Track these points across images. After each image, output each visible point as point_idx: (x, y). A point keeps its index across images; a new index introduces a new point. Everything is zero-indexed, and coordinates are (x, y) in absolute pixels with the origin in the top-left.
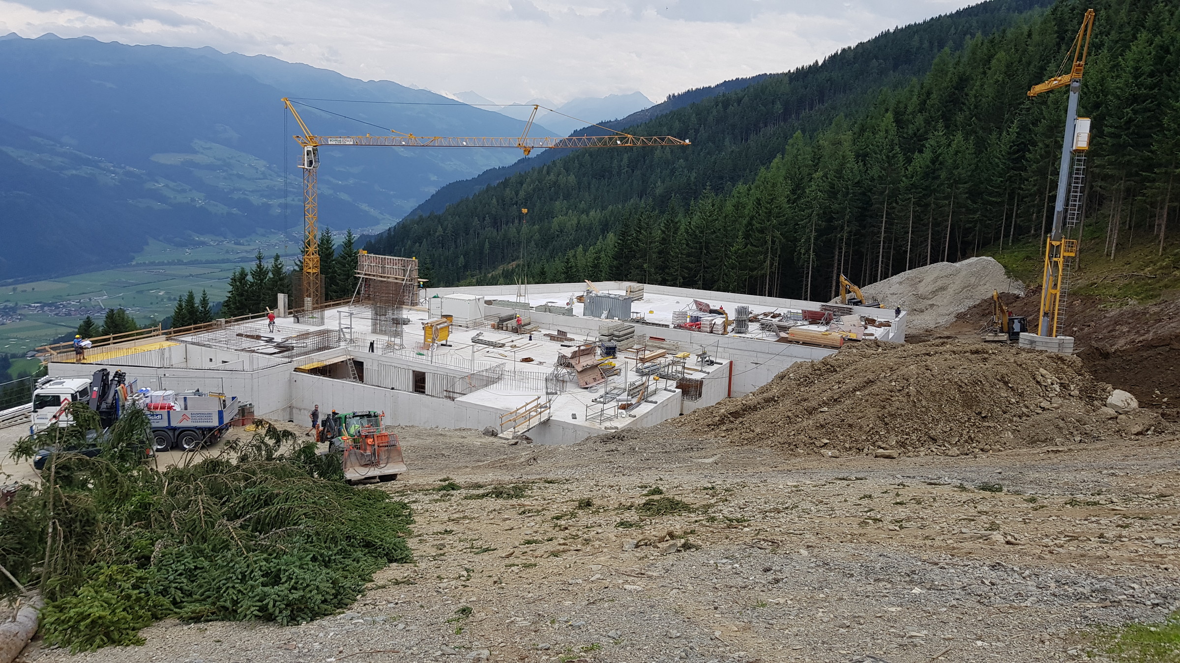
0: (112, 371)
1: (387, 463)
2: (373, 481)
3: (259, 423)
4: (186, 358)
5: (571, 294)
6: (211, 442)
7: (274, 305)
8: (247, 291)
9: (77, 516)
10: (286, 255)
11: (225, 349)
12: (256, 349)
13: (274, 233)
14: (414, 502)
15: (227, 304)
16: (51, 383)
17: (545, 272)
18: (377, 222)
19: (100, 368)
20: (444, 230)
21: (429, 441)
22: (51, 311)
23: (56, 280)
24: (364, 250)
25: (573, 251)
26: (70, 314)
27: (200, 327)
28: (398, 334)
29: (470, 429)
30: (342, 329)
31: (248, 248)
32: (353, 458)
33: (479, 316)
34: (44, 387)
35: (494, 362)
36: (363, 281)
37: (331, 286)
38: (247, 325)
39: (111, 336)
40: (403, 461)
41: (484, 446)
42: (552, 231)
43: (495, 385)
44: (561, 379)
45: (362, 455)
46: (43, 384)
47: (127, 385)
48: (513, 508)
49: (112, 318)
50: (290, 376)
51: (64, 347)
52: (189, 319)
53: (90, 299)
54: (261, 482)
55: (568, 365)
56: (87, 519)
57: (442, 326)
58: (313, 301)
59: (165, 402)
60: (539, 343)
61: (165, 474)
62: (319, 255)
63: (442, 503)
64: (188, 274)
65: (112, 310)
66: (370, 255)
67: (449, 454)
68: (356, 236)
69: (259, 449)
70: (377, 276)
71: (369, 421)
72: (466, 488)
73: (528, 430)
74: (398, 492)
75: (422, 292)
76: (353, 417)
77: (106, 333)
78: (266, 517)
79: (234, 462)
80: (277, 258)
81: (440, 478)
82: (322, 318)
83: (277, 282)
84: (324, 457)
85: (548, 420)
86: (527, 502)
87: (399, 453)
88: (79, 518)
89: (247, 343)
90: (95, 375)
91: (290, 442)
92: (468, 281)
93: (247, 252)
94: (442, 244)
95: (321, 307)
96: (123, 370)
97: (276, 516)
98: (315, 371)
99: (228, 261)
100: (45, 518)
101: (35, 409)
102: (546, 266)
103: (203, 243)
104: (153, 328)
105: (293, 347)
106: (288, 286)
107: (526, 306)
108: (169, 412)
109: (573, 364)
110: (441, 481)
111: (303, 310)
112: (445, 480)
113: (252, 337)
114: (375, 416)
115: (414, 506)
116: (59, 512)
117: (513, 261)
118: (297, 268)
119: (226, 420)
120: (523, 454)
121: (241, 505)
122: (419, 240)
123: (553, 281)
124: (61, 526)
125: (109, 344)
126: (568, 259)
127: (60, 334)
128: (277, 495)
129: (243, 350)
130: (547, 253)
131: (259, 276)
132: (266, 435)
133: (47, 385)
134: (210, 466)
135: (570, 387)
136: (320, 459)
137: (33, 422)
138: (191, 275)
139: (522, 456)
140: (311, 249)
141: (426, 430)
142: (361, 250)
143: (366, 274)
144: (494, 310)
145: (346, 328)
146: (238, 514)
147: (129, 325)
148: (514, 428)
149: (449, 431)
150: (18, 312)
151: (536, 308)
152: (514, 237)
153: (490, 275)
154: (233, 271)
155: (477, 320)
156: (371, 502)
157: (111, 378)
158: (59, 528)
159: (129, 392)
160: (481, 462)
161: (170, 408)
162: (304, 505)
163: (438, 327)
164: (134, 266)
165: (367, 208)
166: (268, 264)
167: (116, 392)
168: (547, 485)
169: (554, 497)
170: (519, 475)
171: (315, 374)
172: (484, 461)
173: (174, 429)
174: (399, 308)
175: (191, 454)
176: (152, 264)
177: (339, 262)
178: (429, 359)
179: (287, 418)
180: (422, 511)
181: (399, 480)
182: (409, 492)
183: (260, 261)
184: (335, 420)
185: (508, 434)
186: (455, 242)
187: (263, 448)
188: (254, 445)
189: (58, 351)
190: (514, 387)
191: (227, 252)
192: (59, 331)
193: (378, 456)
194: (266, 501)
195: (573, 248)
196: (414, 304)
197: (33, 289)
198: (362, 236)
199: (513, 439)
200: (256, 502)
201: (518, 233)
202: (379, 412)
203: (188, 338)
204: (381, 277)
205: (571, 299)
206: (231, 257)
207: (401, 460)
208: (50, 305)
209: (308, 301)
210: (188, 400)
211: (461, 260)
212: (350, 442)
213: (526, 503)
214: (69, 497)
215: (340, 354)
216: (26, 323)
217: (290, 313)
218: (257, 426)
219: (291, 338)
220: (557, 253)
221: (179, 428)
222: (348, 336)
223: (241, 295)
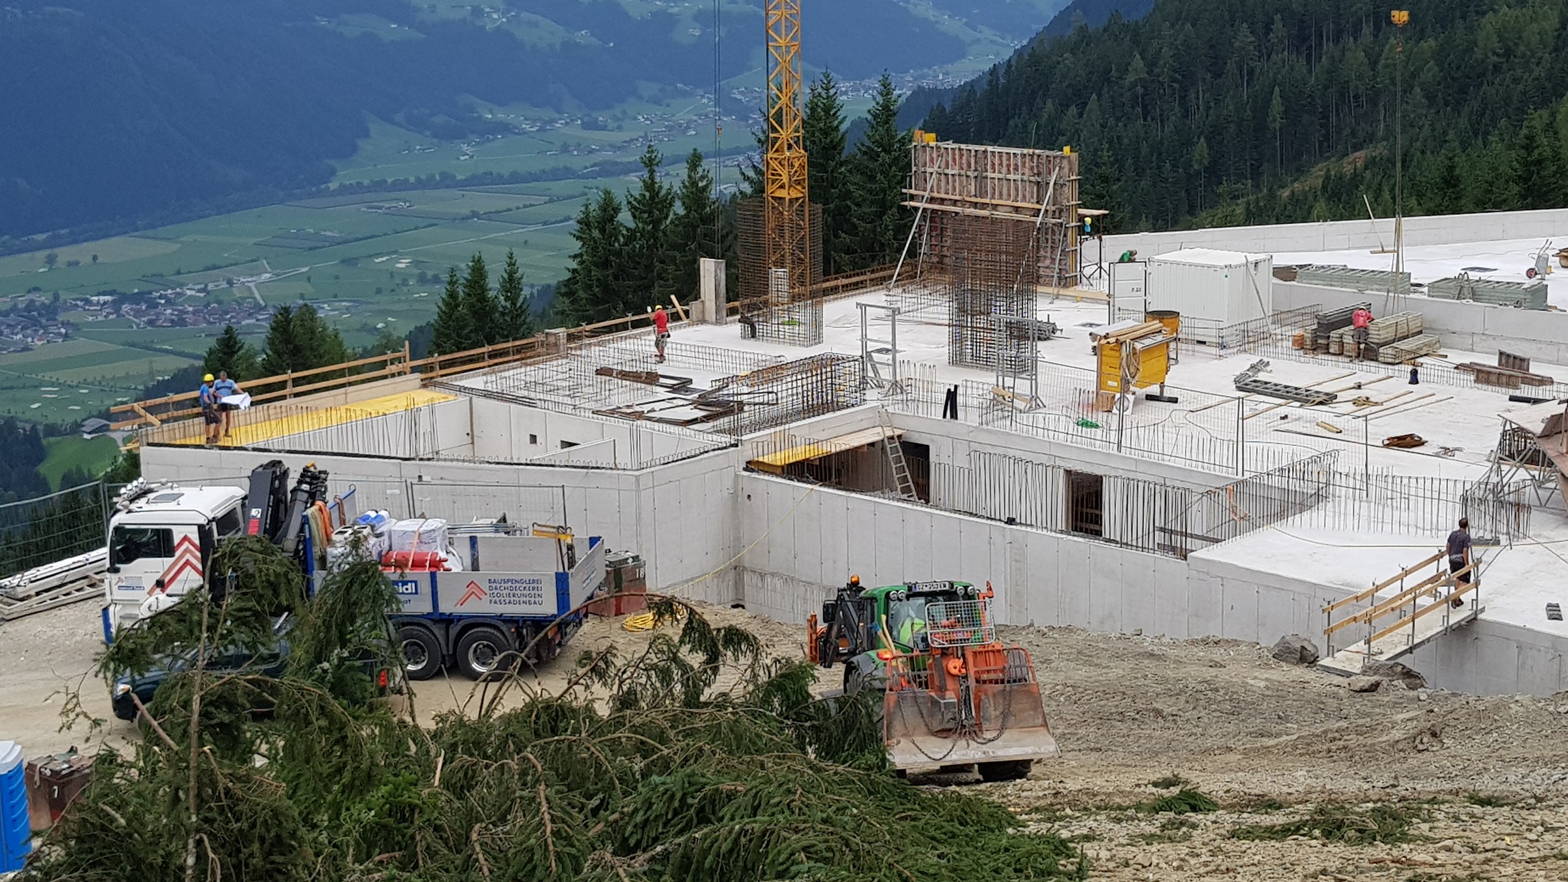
0: (295, 466)
1: (1002, 730)
2: (963, 776)
3: (665, 607)
4: (471, 434)
5: (1541, 242)
6: (538, 657)
7: (689, 290)
8: (619, 254)
9: (253, 826)
10: (718, 154)
11: (569, 410)
12: (646, 408)
13: (684, 94)
14: (1087, 838)
15: (568, 289)
16: (151, 496)
17: (1458, 178)
18: (956, 50)
19: (266, 458)
20: (1151, 65)
21: (1118, 671)
22: (138, 313)
23: (151, 233)
24: (926, 129)
25: (1545, 113)
26: (180, 322)
27: (504, 353)
28: (1023, 367)
29: (1236, 643)
30: (869, 354)
31: (617, 137)
32: (909, 711)
33: (1257, 314)
34: (133, 506)
35: (1305, 448)
36: (924, 218)
37: (836, 236)
38: (622, 345)
39: (289, 376)
40: (1045, 725)
41: (1278, 692)
42: (1478, 54)
43: (1306, 515)
44: (1512, 498)
45: (935, 703)
46: (132, 501)
47: (331, 503)
48: (1381, 869)
49: (285, 331)
50: (736, 482)
51: (180, 405)
52: (476, 331)
53: (230, 283)
54: (686, 760)
55: (1535, 458)
56: (278, 836)
57: (1147, 342)
58: (791, 277)
59: (424, 548)
60: (1442, 391)
61: (436, 736)
62: (805, 149)
63: (1167, 846)
64: (466, 211)
65: (286, 310)
66: (942, 145)
67: (1174, 710)
68: (902, 93)
69: (665, 676)
70: (964, 203)
71: (950, 611)
72: (1231, 808)
73: (1410, 650)
74: (1037, 810)
75: (1090, 246)
76: (908, 597)
77: (270, 369)
78: (705, 853)
79: (603, 710)
80: (695, 161)
81: (1153, 778)
82: (817, 324)
83: (695, 228)
84: (833, 706)
85: (1473, 620)
86: (1420, 856)
87: (1036, 701)
88: (257, 831)
89: (623, 395)
90: (254, 477)
91: (745, 661)
92: (1220, 212)
93: (615, 147)
94: (1144, 107)
95: (813, 295)
96: (321, 463)
97: (731, 851)
98: (799, 470)
99: (567, 173)
100: (177, 831)
101: (112, 563)
102: (1461, 161)
103: (506, 129)
104: (390, 355)
105: (741, 404)
106: (724, 237)
107: (1399, 282)
108: (433, 576)
109: (1551, 454)
110: (1155, 785)
111: (766, 303)
112: (1167, 783)
113: (635, 377)
114: (967, 596)
115: (1090, 850)
116: (209, 815)
117: (1356, 148)
118: (747, 188)
119: (576, 602)
120: (1401, 717)
121: (639, 818)
122: (1077, 97)
123: (1484, 204)
124: (214, 851)
125: (283, 397)
126: (1530, 138)
127: (159, 373)
128: (731, 796)
129: (612, 412)
130: (1463, 122)
131: (650, 213)
132: (682, 642)
133: (142, 502)
134: (544, 718)
135: (1538, 523)
136: (821, 708)
137: (108, 597)
138: (475, 214)
139: (1394, 724)
140: (785, 134)
141: (1107, 639)
142: (917, 133)
143: (932, 200)
144: (1302, 293)
145: (879, 351)
146: (632, 842)
147: (326, 347)
148: (1368, 642)
149: (1174, 644)
150: (61, 317)
151: (1432, 286)
152: (1360, 77)
153: (1286, 193)
154: (583, 200)
155: (1251, 326)
156: (970, 830)
157: (291, 484)
158: (211, 855)
159: (336, 522)
160: (1270, 735)
161: (436, 564)
162: (802, 826)
163: (1138, 346)
164: (334, 193)
165: (931, 14)
166: (673, 179)
167: (305, 520)
168: (1477, 809)
169: (1503, 845)
170: (1385, 779)
171: (801, 478)
172: (1278, 735)
173: (447, 620)
174: (1027, 294)
175: (493, 687)
176: (379, 186)
177: (858, 169)
178: (1113, 437)
179: (730, 597)
180: (1111, 865)
181: (1037, 779)
182: (1068, 811)
183: (652, 172)
184: (860, 606)
185: (1350, 658)
186: (1183, 98)
187: (676, 674)
188: (654, 667)
189: (164, 416)
190: (1364, 523)
191: (565, 149)
192: (157, 366)
193: (978, 707)
194: (701, 810)
195: (1545, 103)
196: (1067, 280)
197: (95, 258)
198: (919, 92)
199: (1364, 673)
200: (676, 813)
201: (1373, 64)
202: (979, 586)
203: (476, 381)
204: (975, 205)
205: (1542, 260)
206: (576, 161)
207: (1040, 721)
208: (135, 299)
209: (779, 278)
210: (480, 546)
211: (1201, 150)
212: (900, 665)
213: (1418, 857)
214: (233, 777)
215: (865, 424)
216: (81, 345)
217: (732, 312)
218: (660, 614)
219: (735, 378)
220: (1494, 121)
221: (460, 618)
222: (885, 374)
223: (605, 264)
